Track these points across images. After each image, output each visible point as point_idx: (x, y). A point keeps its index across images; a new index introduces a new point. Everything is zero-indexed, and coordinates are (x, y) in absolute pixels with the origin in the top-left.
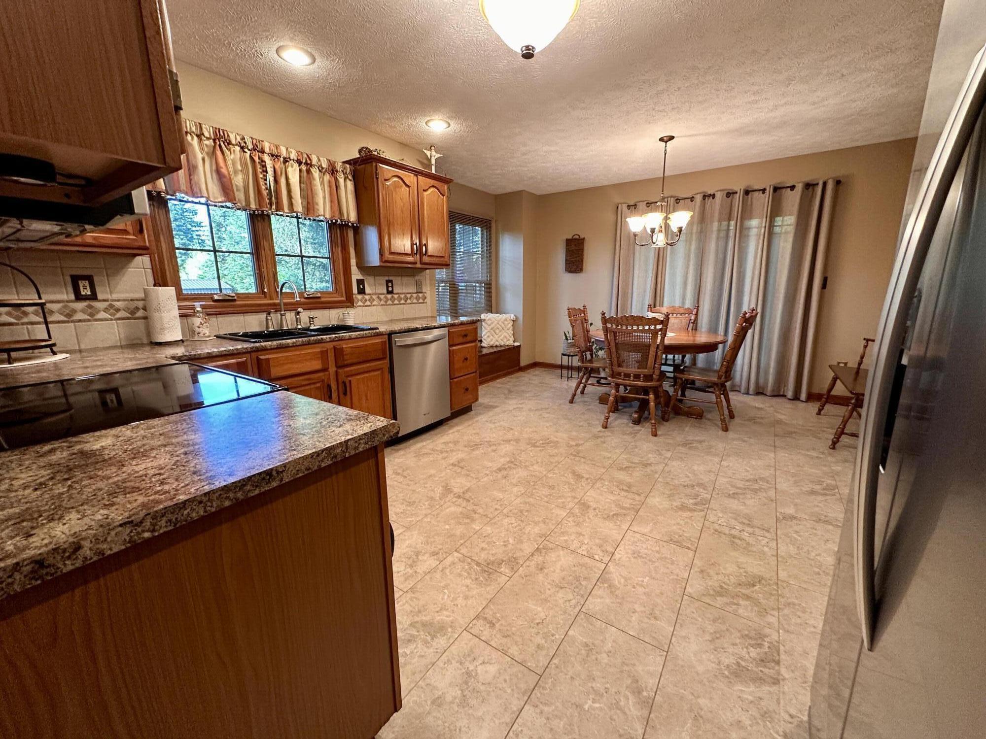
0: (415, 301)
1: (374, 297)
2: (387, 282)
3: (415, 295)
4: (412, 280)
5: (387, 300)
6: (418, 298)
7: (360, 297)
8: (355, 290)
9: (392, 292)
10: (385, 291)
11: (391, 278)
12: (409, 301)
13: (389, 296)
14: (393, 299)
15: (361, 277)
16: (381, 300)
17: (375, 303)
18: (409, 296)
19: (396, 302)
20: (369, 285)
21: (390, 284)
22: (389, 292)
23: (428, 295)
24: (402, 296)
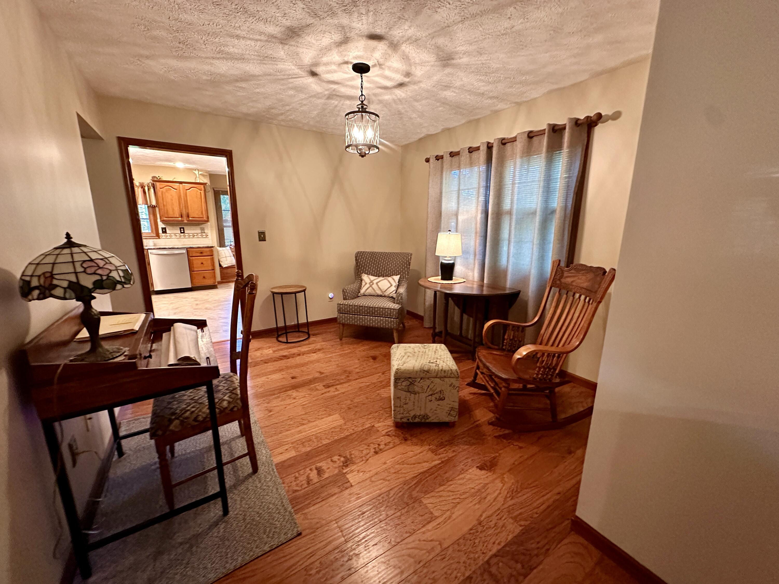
0: (200, 237)
1: (172, 235)
2: (180, 228)
3: (200, 234)
4: (198, 228)
5: (181, 236)
6: (202, 236)
7: (164, 234)
8: (160, 231)
9: (184, 233)
10: (180, 232)
11: (182, 227)
12: (195, 237)
13: (182, 234)
14: (185, 236)
15: (164, 226)
16: (177, 236)
17: (172, 237)
18: (195, 234)
19: (187, 237)
20: (169, 229)
21: (182, 229)
22: (181, 233)
23: (209, 234)
24: (191, 234)
